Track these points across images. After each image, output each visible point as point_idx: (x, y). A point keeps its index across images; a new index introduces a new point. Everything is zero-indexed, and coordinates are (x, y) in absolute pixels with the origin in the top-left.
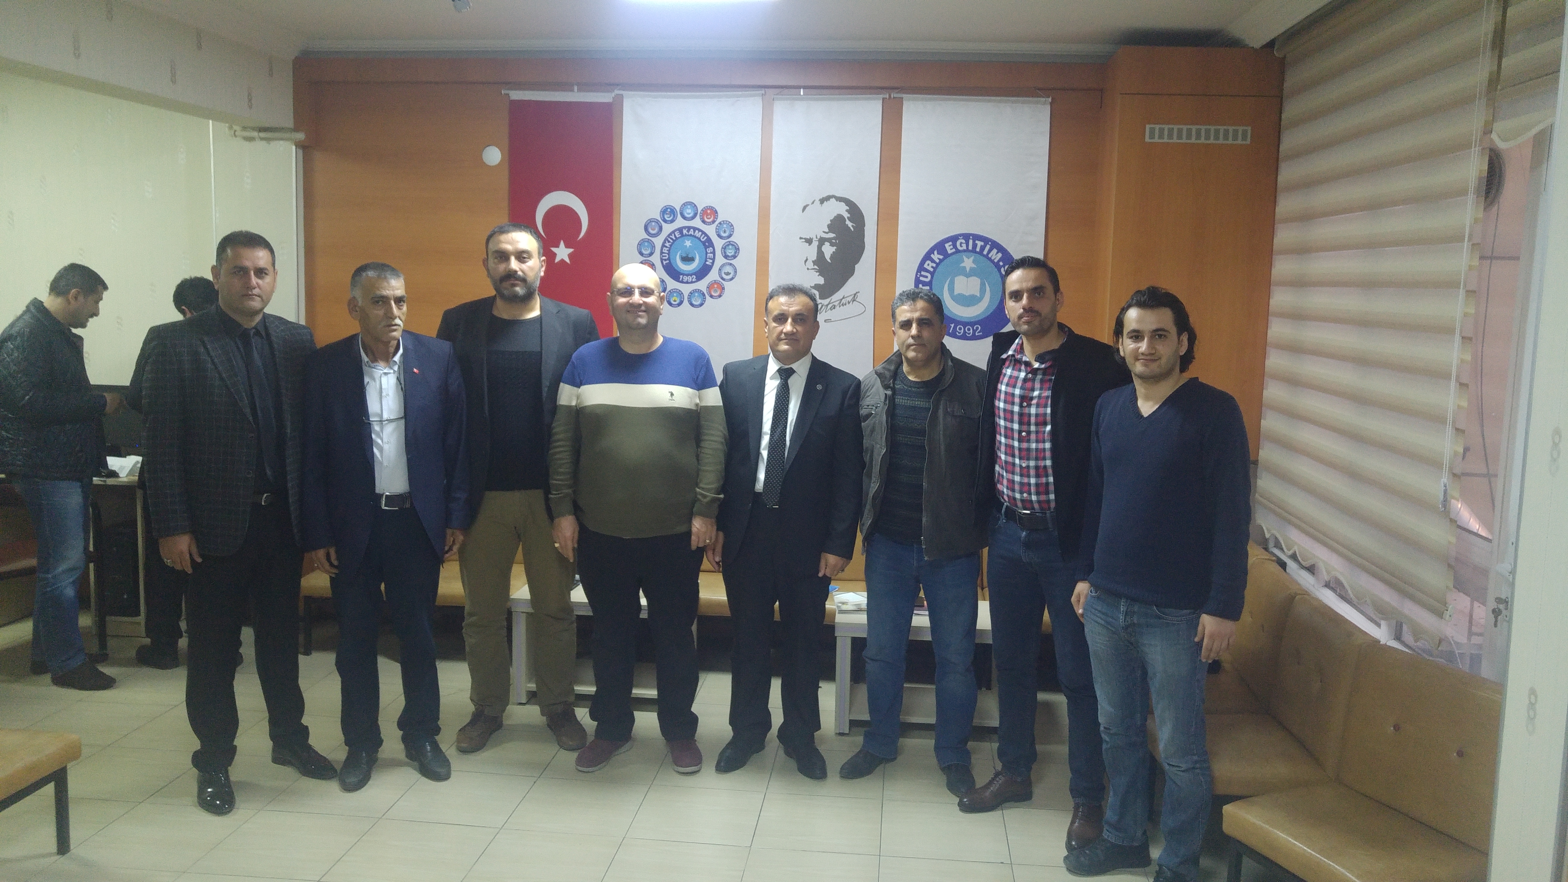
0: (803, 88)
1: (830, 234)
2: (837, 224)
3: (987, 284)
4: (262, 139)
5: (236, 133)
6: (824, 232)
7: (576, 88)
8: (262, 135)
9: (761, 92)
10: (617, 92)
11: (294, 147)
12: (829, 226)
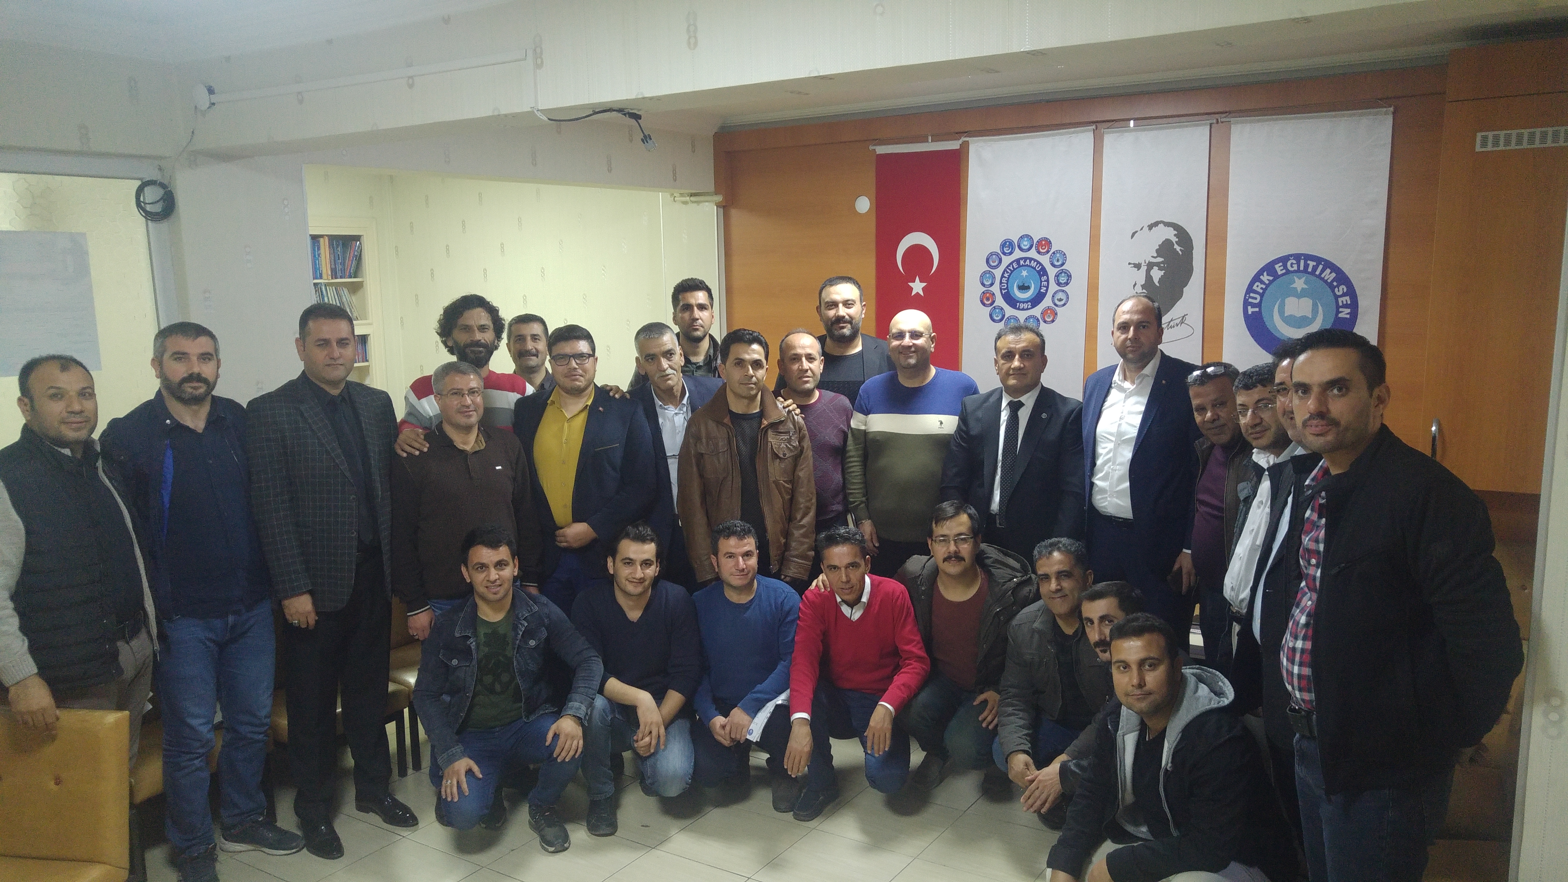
0: (1134, 120)
1: (1158, 258)
2: (1165, 248)
3: (1319, 305)
4: (693, 202)
5: (676, 199)
6: (1153, 257)
7: (930, 138)
8: (693, 199)
9: (1091, 127)
10: (964, 139)
11: (715, 207)
12: (1157, 251)
